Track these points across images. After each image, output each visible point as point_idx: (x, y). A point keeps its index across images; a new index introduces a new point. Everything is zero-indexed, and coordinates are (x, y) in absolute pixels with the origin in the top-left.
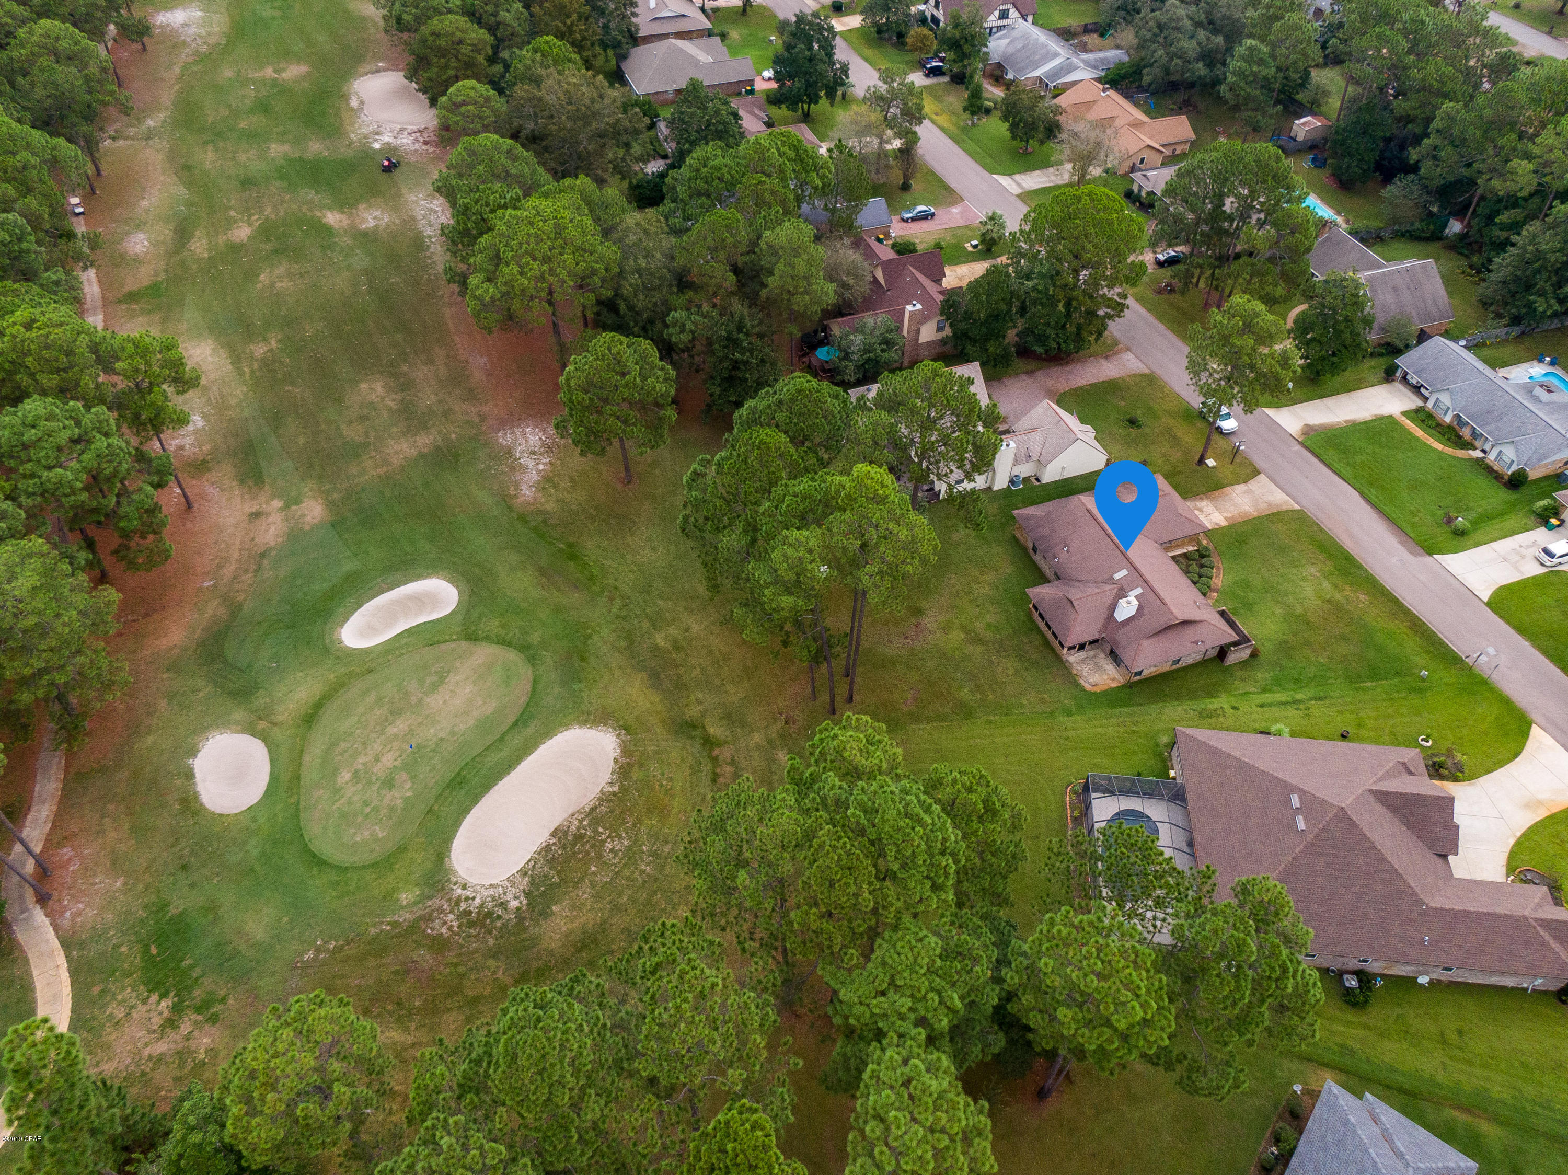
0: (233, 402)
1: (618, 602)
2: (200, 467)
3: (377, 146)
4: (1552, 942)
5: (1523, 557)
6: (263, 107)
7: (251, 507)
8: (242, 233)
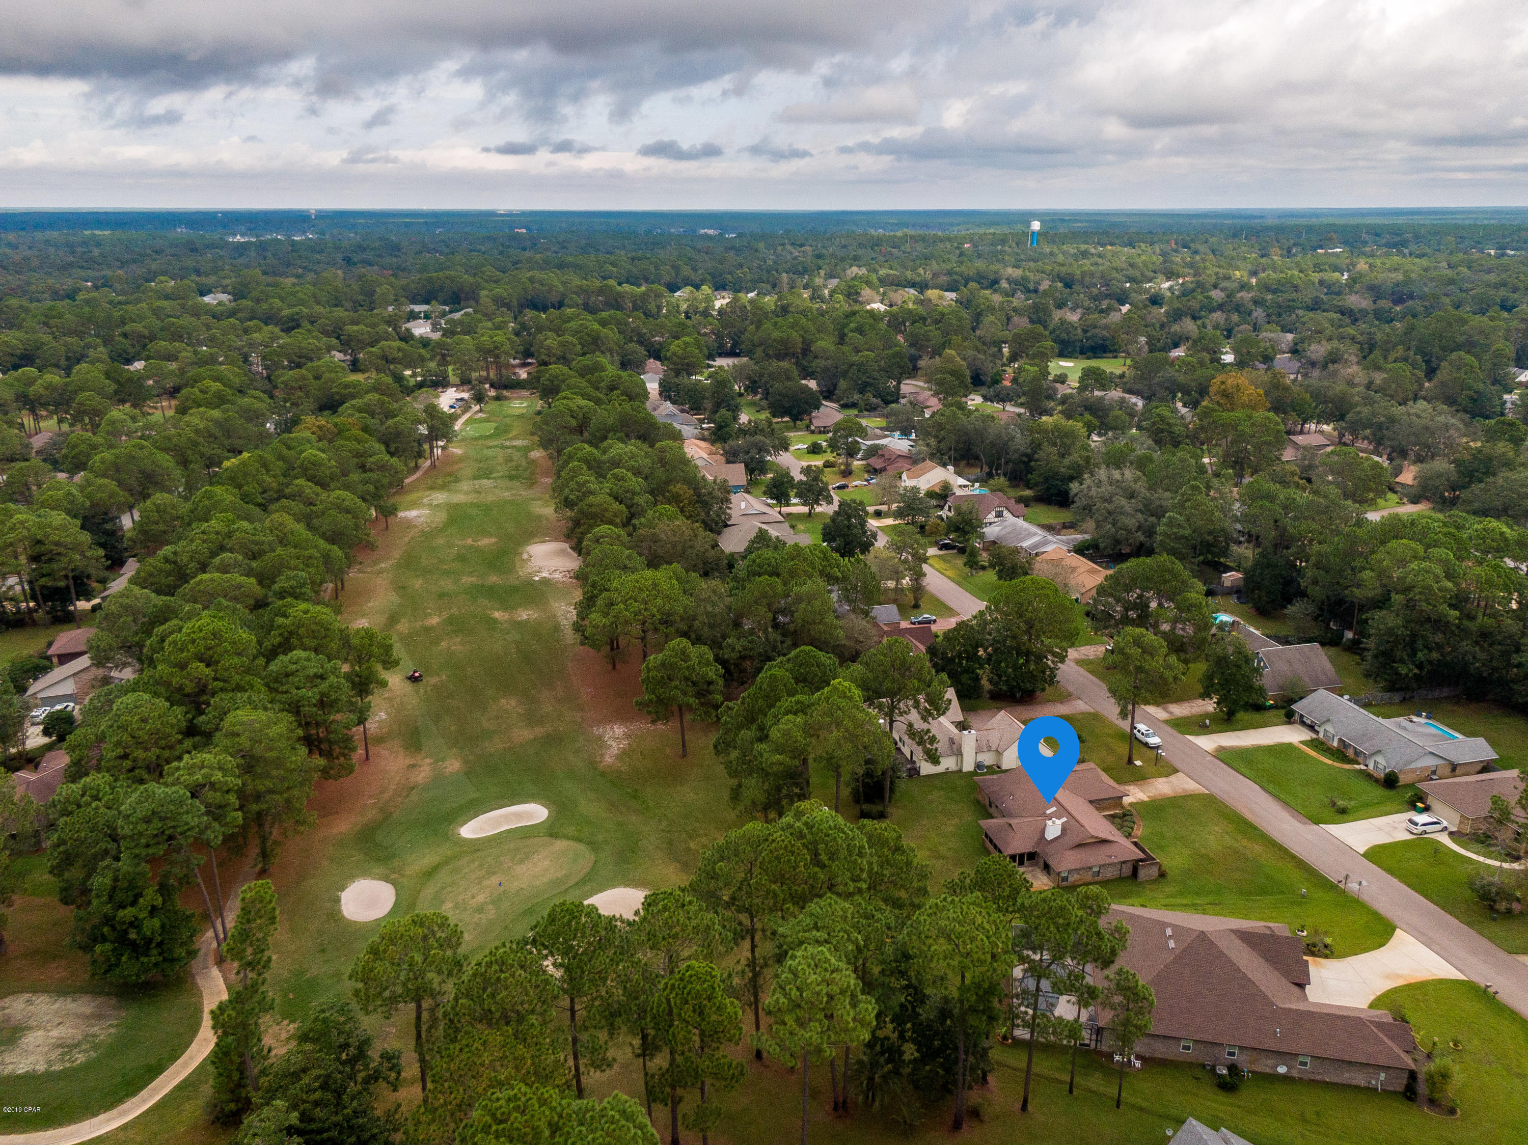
0: (409, 707)
1: (665, 823)
2: (380, 740)
3: (537, 579)
4: (1385, 1039)
5: (1395, 828)
6: (461, 558)
7: (409, 761)
8: (434, 621)
